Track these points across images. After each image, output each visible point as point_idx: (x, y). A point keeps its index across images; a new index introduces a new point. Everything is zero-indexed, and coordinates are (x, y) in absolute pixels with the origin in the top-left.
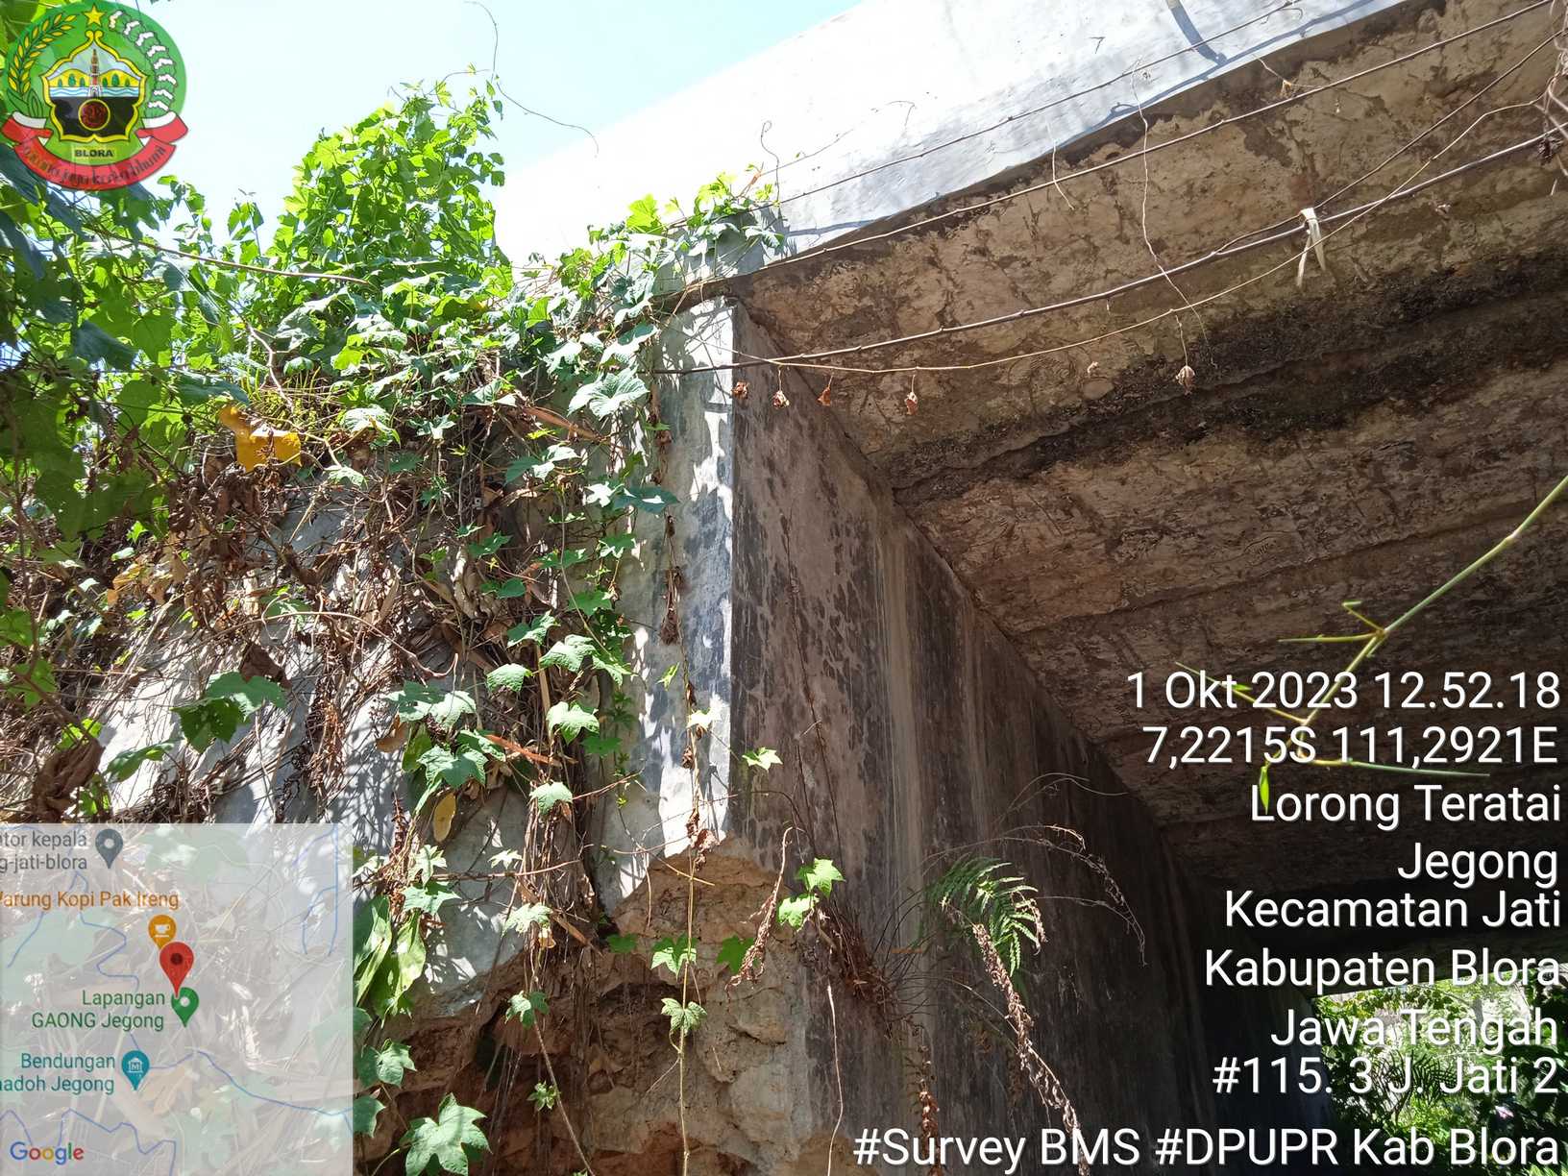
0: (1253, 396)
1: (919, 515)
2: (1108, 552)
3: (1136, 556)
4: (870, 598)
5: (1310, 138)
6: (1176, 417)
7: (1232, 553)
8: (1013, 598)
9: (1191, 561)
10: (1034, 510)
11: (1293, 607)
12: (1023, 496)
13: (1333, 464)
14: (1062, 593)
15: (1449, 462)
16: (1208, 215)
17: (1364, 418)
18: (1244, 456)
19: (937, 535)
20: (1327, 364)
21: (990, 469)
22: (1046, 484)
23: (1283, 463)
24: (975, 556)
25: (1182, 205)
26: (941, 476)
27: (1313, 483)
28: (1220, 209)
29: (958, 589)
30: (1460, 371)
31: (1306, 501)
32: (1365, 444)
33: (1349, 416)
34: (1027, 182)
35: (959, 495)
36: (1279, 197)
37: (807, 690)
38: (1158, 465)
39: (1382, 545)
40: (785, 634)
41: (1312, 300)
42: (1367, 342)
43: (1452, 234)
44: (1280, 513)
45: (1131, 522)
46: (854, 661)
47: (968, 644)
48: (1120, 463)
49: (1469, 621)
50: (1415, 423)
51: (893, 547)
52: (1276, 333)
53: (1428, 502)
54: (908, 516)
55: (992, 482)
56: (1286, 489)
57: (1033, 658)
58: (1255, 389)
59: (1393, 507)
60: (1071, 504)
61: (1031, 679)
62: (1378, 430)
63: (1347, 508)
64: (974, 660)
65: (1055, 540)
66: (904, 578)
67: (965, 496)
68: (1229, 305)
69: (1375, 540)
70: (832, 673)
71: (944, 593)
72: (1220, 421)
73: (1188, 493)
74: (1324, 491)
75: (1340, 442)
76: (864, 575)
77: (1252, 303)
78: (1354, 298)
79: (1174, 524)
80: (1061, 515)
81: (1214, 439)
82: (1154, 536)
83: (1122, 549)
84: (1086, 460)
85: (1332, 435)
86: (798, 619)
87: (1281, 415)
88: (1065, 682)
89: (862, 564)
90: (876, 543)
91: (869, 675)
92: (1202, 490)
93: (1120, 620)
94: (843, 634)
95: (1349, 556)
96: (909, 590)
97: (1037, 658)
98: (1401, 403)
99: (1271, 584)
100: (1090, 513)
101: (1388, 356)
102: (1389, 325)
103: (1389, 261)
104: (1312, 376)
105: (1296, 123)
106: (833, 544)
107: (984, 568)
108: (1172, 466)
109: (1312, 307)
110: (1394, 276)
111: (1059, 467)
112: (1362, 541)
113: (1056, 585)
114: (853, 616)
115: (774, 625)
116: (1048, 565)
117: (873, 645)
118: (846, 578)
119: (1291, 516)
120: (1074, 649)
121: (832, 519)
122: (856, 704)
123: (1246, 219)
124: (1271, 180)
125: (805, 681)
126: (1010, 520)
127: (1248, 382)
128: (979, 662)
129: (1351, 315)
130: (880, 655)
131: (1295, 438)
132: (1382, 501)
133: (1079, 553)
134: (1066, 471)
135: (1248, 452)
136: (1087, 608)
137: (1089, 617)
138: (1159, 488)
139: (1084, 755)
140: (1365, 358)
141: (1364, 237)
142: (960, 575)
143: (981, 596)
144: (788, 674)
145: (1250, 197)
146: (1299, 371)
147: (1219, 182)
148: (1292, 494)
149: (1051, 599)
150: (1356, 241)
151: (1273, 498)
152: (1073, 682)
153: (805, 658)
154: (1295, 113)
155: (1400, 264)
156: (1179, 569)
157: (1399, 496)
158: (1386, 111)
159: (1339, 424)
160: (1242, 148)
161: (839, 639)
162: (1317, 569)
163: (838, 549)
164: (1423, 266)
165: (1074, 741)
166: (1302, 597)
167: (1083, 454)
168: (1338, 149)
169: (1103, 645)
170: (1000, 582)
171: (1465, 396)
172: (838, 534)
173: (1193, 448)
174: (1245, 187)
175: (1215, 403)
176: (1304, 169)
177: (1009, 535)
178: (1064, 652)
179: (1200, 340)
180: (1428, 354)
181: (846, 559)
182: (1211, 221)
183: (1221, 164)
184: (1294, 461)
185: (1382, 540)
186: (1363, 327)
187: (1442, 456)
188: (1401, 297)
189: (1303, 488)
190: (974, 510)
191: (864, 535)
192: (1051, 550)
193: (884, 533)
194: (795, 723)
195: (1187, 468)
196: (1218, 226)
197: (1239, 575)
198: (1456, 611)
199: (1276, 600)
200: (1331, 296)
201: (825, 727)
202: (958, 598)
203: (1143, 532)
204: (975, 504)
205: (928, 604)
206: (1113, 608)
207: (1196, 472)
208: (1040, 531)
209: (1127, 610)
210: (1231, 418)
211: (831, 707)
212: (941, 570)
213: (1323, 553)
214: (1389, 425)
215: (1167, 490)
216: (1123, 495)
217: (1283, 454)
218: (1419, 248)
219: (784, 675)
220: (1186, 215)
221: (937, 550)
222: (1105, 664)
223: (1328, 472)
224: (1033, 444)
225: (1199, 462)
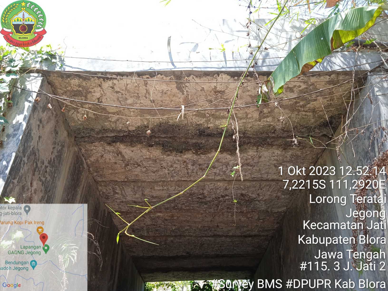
0: (165, 141)
1: (80, 145)
2: (125, 167)
3: (131, 170)
4: (59, 163)
5: (189, 90)
6: (148, 140)
7: (153, 174)
8: (99, 172)
9: (143, 174)
10: (110, 152)
11: (163, 190)
12: (108, 148)
13: (178, 161)
14: (111, 174)
15: (201, 167)
16: (165, 99)
17: (186, 152)
18: (160, 153)
19: (84, 151)
20: (182, 139)
21: (101, 139)
22: (114, 147)
23: (168, 157)
24: (92, 159)
25: (160, 95)
26: (89, 137)
27: (173, 163)
28: (168, 99)
29: (85, 166)
30: (207, 148)
31: (171, 167)
32: (185, 158)
33: (183, 151)
34: (127, 76)
35: (92, 143)
36: (180, 100)
37: (31, 184)
38: (141, 150)
39: (184, 181)
40: (30, 167)
41: (182, 124)
42: (191, 137)
43: (211, 120)
44: (165, 168)
45: (132, 161)
46: (49, 178)
47: (84, 181)
48: (133, 147)
49: (197, 201)
50: (196, 157)
51: (70, 152)
52: (173, 129)
53: (195, 174)
54: (77, 144)
55: (101, 142)
56: (168, 163)
57: (100, 188)
58: (166, 139)
59: (188, 173)
60: (119, 153)
61: (98, 193)
62: (189, 156)
63: (179, 171)
64: (84, 185)
65: (113, 161)
66: (71, 160)
67: (93, 144)
68: (165, 120)
69: (183, 179)
70: (41, 180)
71: (81, 166)
72: (157, 144)
73: (146, 158)
74: (175, 166)
75: (181, 156)
76: (59, 156)
77: (170, 121)
78: (190, 127)
79: (141, 164)
80: (116, 155)
81: (155, 148)
82: (136, 166)
83: (128, 167)
84: (125, 144)
85: (179, 154)
86: (35, 164)
87: (170, 147)
88: (106, 196)
89: (60, 153)
90: (66, 149)
91: (52, 183)
92: (150, 158)
93: (124, 183)
94: (48, 171)
95: (176, 181)
96: (71, 163)
97: (101, 188)
98: (194, 152)
99: (159, 184)
100: (123, 157)
101: (194, 141)
102: (195, 135)
103: (198, 122)
104: (178, 140)
105: (187, 86)
106: (53, 146)
107: (93, 162)
108: (144, 151)
109: (181, 126)
110: (199, 125)
111: (118, 143)
112: (180, 179)
113: (110, 171)
114: (53, 167)
115: (27, 164)
116: (110, 166)
117: (56, 175)
118: (53, 156)
119: (167, 169)
120: (111, 188)
121: (55, 140)
122: (46, 190)
123: (173, 102)
124: (179, 96)
125: (32, 181)
126: (103, 153)
127: (165, 137)
128: (85, 186)
129: (189, 130)
130: (57, 178)
131: (172, 152)
132: (186, 171)
133: (118, 165)
134: (120, 145)
135: (161, 153)
136: (117, 179)
137: (117, 181)
138: (140, 155)
139: (106, 215)
140: (189, 140)
141: (195, 115)
142: (87, 163)
143: (91, 169)
144: (27, 178)
145: (174, 99)
146: (176, 138)
147: (169, 93)
148: (169, 165)
149: (108, 174)
150: (193, 115)
151: (164, 165)
152: (109, 196)
153: (34, 175)
154: (187, 84)
155: (200, 123)
156: (140, 175)
157: (190, 171)
158: (204, 91)
159: (181, 152)
160: (175, 87)
161: (46, 172)
162: (170, 183)
163: (54, 148)
164: (204, 125)
165: (105, 211)
166: (165, 188)
167: (125, 142)
168: (194, 95)
169: (118, 189)
170: (97, 167)
171: (206, 154)
172: (55, 144)
173: (150, 148)
174: (174, 96)
175: (157, 140)
176: (186, 97)
177: (102, 156)
178: (108, 188)
179: (157, 125)
180: (201, 143)
181: (55, 151)
182: (165, 100)
183: (170, 89)
184: (170, 158)
185: (184, 180)
186: (190, 133)
187: (200, 165)
188: (199, 130)
189: (171, 164)
190: (95, 148)
191: (63, 146)
192: (112, 163)
193: (69, 147)
194: (24, 192)
195: (147, 152)
196: (167, 102)
197: (153, 180)
198: (195, 199)
199: (160, 187)
200: (186, 125)
201: (34, 195)
202: (85, 168)
203: (134, 164)
204: (95, 146)
205: (76, 168)
206: (123, 180)
207: (149, 154)
208: (110, 157)
209: (126, 182)
210: (160, 144)
211: (37, 189)
212: (82, 160)
213: (172, 179)
214: (191, 155)
215: (142, 156)
216: (132, 154)
217: (168, 155)
218: (204, 121)
219: (25, 178)
220: (160, 97)
221: (83, 155)
222: (117, 193)
223: (177, 162)
224: (114, 136)
225: (151, 152)
